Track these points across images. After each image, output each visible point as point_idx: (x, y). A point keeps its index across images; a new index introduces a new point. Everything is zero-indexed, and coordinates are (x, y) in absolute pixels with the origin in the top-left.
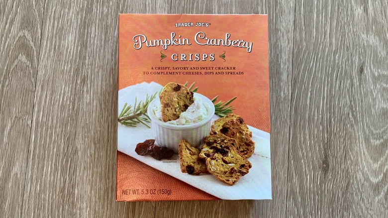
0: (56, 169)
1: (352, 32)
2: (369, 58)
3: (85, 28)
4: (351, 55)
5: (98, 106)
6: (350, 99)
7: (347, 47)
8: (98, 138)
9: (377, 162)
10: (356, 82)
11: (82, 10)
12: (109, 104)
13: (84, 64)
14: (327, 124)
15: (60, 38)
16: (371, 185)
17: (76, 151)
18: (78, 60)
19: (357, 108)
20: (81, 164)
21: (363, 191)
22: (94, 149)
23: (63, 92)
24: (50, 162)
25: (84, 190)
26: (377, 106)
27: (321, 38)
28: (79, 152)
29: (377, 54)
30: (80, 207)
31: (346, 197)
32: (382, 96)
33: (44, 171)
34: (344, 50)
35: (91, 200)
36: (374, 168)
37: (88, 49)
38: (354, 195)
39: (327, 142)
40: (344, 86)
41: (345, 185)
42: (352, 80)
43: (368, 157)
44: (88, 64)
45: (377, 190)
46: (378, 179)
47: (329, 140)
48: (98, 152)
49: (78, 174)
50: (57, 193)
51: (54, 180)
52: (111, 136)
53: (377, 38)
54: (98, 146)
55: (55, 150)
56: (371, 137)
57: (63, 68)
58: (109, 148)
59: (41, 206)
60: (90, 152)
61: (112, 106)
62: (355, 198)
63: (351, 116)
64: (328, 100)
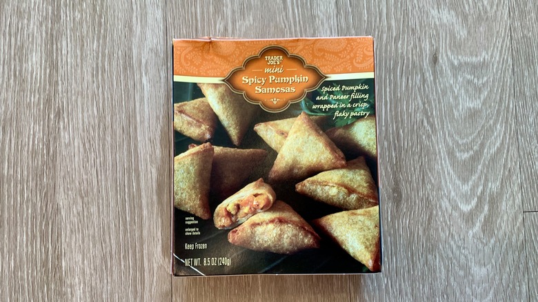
0: (34, 237)
1: (417, 8)
2: (444, 41)
3: (52, 44)
4: (419, 40)
5: (81, 146)
6: (422, 100)
7: (413, 30)
8: (86, 189)
9: (468, 182)
10: (429, 76)
11: (46, 18)
12: (95, 142)
13: (56, 91)
14: (393, 138)
15: (21, 61)
16: (462, 214)
17: (58, 210)
18: (48, 87)
19: (434, 112)
20: (66, 227)
21: (451, 223)
22: (81, 204)
23: (32, 132)
24: (25, 228)
25: (74, 260)
26: (461, 106)
27: (375, 21)
28: (62, 210)
29: (454, 35)
30: (71, 283)
31: (428, 234)
32: (467, 91)
33: (18, 241)
34: (408, 34)
35: (84, 272)
36: (463, 191)
37: (60, 71)
38: (440, 230)
39: (397, 162)
40: (412, 84)
41: (426, 218)
42: (423, 75)
43: (454, 177)
44: (62, 91)
45: (470, 222)
46: (470, 206)
47: (399, 159)
48: (88, 209)
49: (63, 241)
50: (39, 268)
51: (32, 251)
52: (101, 184)
53: (453, 13)
54: (86, 199)
55: (30, 211)
56: (457, 150)
57: (28, 100)
58: (101, 201)
59: (19, 288)
60: (77, 209)
61: (99, 145)
62: (442, 234)
63: (426, 124)
64: (393, 105)
